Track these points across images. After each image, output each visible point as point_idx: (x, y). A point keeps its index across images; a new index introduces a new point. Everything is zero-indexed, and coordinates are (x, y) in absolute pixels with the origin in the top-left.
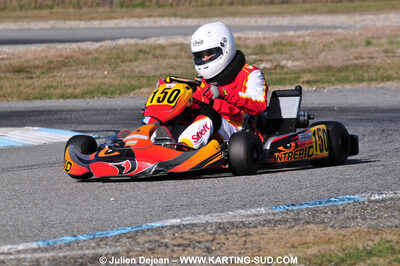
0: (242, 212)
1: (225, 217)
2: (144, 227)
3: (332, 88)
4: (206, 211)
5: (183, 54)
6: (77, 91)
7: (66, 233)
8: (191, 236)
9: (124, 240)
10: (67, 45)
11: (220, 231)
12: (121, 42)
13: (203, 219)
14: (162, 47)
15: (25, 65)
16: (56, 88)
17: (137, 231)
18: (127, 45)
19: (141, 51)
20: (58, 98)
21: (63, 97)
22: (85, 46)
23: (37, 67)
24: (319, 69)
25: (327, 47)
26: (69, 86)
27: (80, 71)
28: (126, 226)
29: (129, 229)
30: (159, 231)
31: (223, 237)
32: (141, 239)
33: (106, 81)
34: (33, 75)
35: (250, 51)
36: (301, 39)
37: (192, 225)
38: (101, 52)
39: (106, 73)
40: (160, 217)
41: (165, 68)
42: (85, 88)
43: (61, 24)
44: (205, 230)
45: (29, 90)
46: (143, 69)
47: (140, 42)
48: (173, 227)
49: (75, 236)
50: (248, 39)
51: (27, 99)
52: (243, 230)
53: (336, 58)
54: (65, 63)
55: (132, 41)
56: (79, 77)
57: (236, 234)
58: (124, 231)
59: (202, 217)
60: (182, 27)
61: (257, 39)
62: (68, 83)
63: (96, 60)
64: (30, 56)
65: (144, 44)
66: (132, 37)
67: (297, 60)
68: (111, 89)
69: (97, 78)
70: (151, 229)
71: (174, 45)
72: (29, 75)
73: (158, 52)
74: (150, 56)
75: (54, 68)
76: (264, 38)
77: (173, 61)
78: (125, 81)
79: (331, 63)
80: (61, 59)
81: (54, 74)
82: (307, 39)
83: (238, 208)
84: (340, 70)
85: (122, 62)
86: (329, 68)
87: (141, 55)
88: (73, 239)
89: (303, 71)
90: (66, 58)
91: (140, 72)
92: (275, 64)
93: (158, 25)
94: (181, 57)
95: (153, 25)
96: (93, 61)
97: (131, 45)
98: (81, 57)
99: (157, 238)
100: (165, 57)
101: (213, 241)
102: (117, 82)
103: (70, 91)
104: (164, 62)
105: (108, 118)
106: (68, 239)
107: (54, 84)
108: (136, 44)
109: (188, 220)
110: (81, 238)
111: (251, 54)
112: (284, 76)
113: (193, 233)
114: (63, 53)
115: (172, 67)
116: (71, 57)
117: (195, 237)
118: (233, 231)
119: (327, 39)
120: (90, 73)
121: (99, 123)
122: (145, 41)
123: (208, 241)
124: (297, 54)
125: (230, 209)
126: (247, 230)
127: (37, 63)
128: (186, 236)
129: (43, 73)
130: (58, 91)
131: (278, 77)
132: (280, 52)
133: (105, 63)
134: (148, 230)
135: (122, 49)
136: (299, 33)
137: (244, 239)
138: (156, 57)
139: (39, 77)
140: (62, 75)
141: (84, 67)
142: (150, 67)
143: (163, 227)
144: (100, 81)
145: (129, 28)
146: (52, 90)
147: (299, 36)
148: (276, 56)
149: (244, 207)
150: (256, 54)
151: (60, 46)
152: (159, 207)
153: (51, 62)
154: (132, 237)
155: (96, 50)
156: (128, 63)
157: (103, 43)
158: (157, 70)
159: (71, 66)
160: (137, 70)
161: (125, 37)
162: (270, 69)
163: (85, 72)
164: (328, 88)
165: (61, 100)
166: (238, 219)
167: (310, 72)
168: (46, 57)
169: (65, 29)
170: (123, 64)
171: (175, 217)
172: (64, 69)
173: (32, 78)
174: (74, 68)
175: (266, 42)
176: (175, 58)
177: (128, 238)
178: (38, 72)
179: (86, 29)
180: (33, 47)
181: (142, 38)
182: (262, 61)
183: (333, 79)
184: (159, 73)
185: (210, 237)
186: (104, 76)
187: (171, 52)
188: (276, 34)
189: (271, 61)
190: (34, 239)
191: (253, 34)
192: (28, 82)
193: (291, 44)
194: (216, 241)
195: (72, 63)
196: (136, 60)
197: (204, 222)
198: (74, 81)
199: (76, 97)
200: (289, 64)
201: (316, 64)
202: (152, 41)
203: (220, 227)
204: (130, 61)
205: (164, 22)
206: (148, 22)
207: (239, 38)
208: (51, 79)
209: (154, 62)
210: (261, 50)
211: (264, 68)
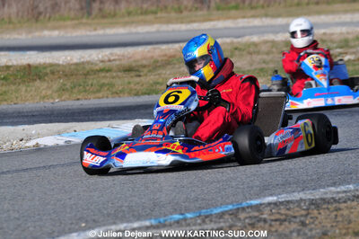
0: (333, 189)
1: (317, 194)
2: (244, 204)
4: (299, 189)
5: (274, 50)
7: (175, 211)
8: (287, 212)
9: (227, 217)
10: (170, 46)
11: (313, 207)
13: (297, 196)
14: (255, 45)
15: (134, 65)
16: (161, 84)
17: (238, 209)
18: (224, 43)
19: (236, 49)
23: (144, 66)
27: (182, 69)
28: (228, 204)
29: (230, 207)
30: (258, 208)
31: (316, 212)
32: (242, 216)
34: (142, 74)
35: (335, 45)
37: (288, 202)
40: (258, 195)
41: (259, 63)
43: (164, 28)
44: (299, 206)
45: (138, 87)
46: (238, 64)
47: (235, 40)
48: (269, 204)
49: (182, 214)
50: (332, 34)
51: (137, 94)
52: (334, 205)
54: (168, 62)
55: (228, 40)
57: (328, 209)
58: (226, 209)
59: (296, 194)
60: (272, 26)
61: (341, 34)
64: (138, 57)
65: (239, 43)
66: (227, 37)
70: (251, 207)
71: (266, 42)
72: (138, 73)
73: (251, 50)
74: (244, 53)
75: (159, 66)
76: (348, 33)
77: (265, 57)
80: (166, 58)
81: (159, 72)
83: (328, 186)
87: (237, 52)
88: (181, 217)
90: (171, 57)
93: (251, 25)
94: (273, 53)
95: (246, 25)
97: (227, 44)
99: (256, 214)
100: (258, 53)
101: (307, 215)
104: (257, 58)
106: (177, 217)
107: (160, 80)
108: (232, 43)
109: (283, 197)
110: (189, 215)
111: (336, 48)
113: (288, 209)
114: (167, 52)
115: (264, 62)
116: (174, 56)
117: (290, 213)
118: (325, 206)
122: (239, 40)
123: (302, 216)
125: (321, 187)
126: (337, 204)
127: (144, 62)
128: (283, 212)
129: (149, 71)
130: (163, 87)
134: (248, 207)
137: (335, 213)
138: (250, 54)
139: (146, 75)
140: (167, 73)
142: (245, 62)
143: (261, 204)
145: (226, 28)
146: (158, 86)
149: (334, 184)
150: (341, 48)
151: (164, 47)
152: (257, 186)
153: (156, 61)
154: (234, 214)
158: (251, 65)
159: (175, 64)
161: (222, 37)
162: (354, 61)
166: (329, 196)
168: (152, 57)
169: (168, 32)
171: (271, 195)
172: (169, 67)
173: (140, 76)
174: (177, 66)
176: (268, 53)
177: (231, 215)
178: (146, 70)
179: (187, 31)
180: (140, 49)
181: (239, 37)
184: (253, 68)
185: (304, 213)
187: (264, 48)
189: (355, 53)
190: (147, 217)
192: (138, 79)
194: (309, 216)
195: (175, 62)
197: (298, 199)
202: (246, 39)
203: (313, 203)
205: (257, 22)
206: (242, 23)
207: (325, 34)
208: (157, 77)
209: (248, 58)
210: (345, 44)
211: (349, 60)
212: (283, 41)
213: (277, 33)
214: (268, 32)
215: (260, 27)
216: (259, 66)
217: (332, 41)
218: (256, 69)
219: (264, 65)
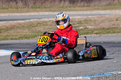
3: (105, 35)
5: (53, 24)
6: (17, 37)
10: (13, 21)
12: (32, 20)
14: (46, 22)
16: (10, 36)
18: (34, 21)
19: (39, 23)
20: (10, 40)
21: (12, 39)
22: (19, 22)
24: (100, 29)
25: (103, 21)
26: (14, 36)
27: (18, 30)
33: (27, 34)
34: (2, 32)
35: (76, 23)
36: (94, 19)
38: (25, 24)
39: (27, 31)
41: (47, 29)
42: (20, 36)
43: (11, 14)
46: (39, 29)
47: (38, 20)
50: (75, 19)
53: (106, 25)
54: (12, 28)
55: (36, 20)
56: (17, 32)
60: (53, 15)
61: (79, 19)
62: (14, 34)
63: (23, 27)
65: (40, 21)
66: (35, 19)
67: (92, 26)
68: (29, 36)
69: (24, 33)
71: (50, 21)
73: (44, 24)
74: (42, 25)
75: (9, 29)
76: (81, 19)
77: (50, 27)
78: (33, 34)
79: (104, 27)
80: (11, 26)
81: (9, 31)
82: (96, 18)
84: (108, 29)
85: (32, 27)
86: (104, 28)
87: (39, 25)
89: (95, 29)
90: (13, 26)
91: (38, 31)
92: (85, 27)
93: (45, 14)
95: (43, 14)
96: (22, 27)
98: (18, 25)
100: (47, 25)
102: (30, 34)
103: (14, 37)
104: (46, 27)
105: (28, 46)
107: (9, 35)
108: (37, 21)
111: (77, 24)
112: (88, 31)
114: (12, 24)
115: (49, 29)
116: (15, 25)
119: (103, 19)
120: (21, 31)
121: (24, 48)
122: (40, 20)
124: (93, 24)
127: (3, 28)
129: (5, 31)
130: (10, 37)
131: (86, 31)
132: (87, 23)
133: (26, 27)
135: (32, 22)
136: (93, 17)
138: (44, 25)
140: (12, 32)
141: (19, 29)
142: (42, 28)
144: (24, 34)
145: (35, 15)
146: (8, 37)
147: (93, 18)
148: (85, 25)
150: (79, 24)
151: (11, 22)
153: (8, 27)
155: (23, 23)
156: (34, 28)
157: (26, 21)
158: (44, 30)
159: (15, 29)
160: (37, 30)
161: (33, 19)
162: (83, 29)
163: (19, 31)
164: (103, 35)
165: (11, 41)
167: (97, 30)
168: (6, 26)
169: (13, 16)
170: (33, 28)
172: (12, 30)
174: (16, 29)
176: (50, 25)
179: (20, 16)
180: (1, 22)
181: (39, 19)
182: (80, 26)
183: (105, 32)
186: (26, 32)
187: (49, 23)
188: (85, 17)
189: (83, 26)
191: (77, 17)
193: (90, 20)
195: (15, 28)
196: (37, 26)
198: (16, 34)
199: (16, 39)
200: (90, 27)
201: (99, 27)
202: (42, 20)
204: (35, 27)
205: (47, 13)
206: (41, 13)
208: (8, 33)
209: (43, 27)
210: (80, 22)
211: (81, 29)
214: (51, 17)
217: (75, 21)
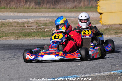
5: (18, 25)
14: (11, 23)
19: (3, 24)
35: (42, 25)
41: (12, 30)
46: (4, 30)
50: (41, 20)
60: (18, 16)
61: (44, 20)
65: (4, 22)
71: (15, 22)
73: (9, 25)
74: (7, 26)
76: (47, 21)
87: (4, 26)
92: (50, 29)
93: (10, 15)
95: (8, 15)
100: (12, 26)
104: (11, 28)
108: (2, 22)
111: (42, 26)
115: (14, 30)
131: (51, 34)
132: (52, 25)
150: (44, 26)
158: (9, 31)
160: (2, 31)
162: (48, 31)
175: (47, 22)
176: (15, 27)
181: (4, 20)
182: (45, 28)
187: (14, 24)
188: (51, 19)
189: (49, 28)
191: (43, 19)
196: (1, 27)
200: (55, 29)
202: (7, 21)
205: (12, 14)
207: (38, 20)
209: (8, 28)
210: (45, 24)
211: (46, 31)
212: (22, 22)
213: (20, 19)
214: (16, 18)
215: (13, 16)
216: (12, 31)
217: (40, 23)
218: (11, 33)
219: (14, 31)
